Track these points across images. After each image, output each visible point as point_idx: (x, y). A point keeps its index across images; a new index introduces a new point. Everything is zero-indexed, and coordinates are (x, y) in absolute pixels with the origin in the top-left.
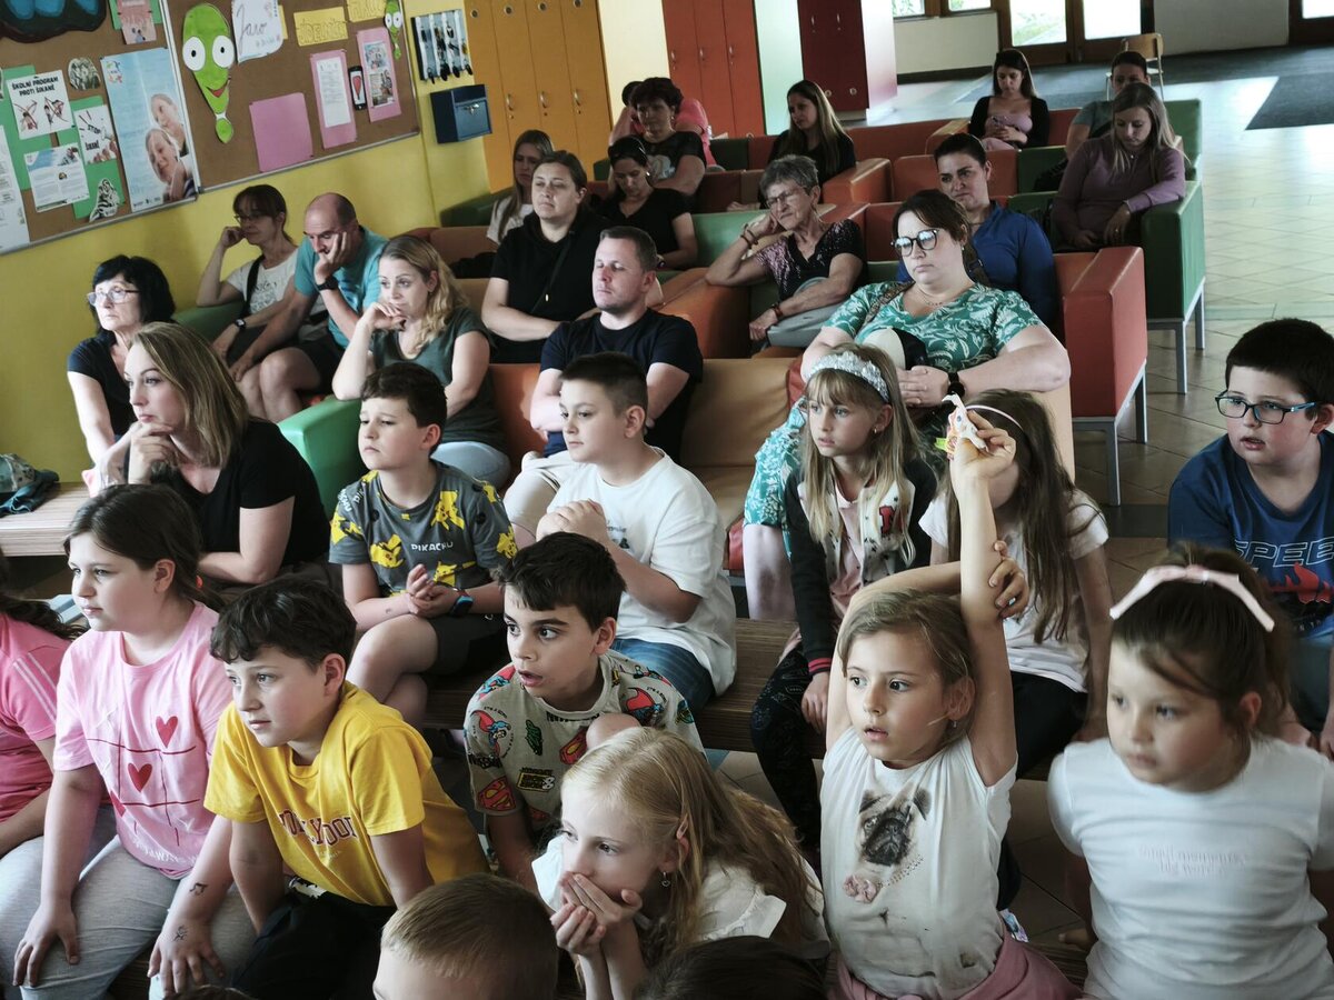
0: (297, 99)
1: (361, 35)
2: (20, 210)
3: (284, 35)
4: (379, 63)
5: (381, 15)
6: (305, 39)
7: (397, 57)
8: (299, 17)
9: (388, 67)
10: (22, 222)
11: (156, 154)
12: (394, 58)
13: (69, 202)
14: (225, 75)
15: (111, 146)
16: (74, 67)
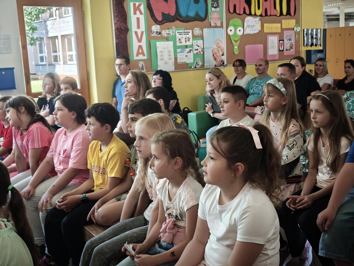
0: (261, 46)
1: (285, 32)
2: (173, 62)
3: (260, 29)
4: (290, 40)
5: (293, 27)
6: (266, 31)
7: (296, 39)
8: (265, 25)
9: (293, 41)
10: (173, 65)
11: (214, 54)
12: (295, 39)
13: (187, 62)
14: (239, 37)
15: (202, 51)
16: (195, 30)
